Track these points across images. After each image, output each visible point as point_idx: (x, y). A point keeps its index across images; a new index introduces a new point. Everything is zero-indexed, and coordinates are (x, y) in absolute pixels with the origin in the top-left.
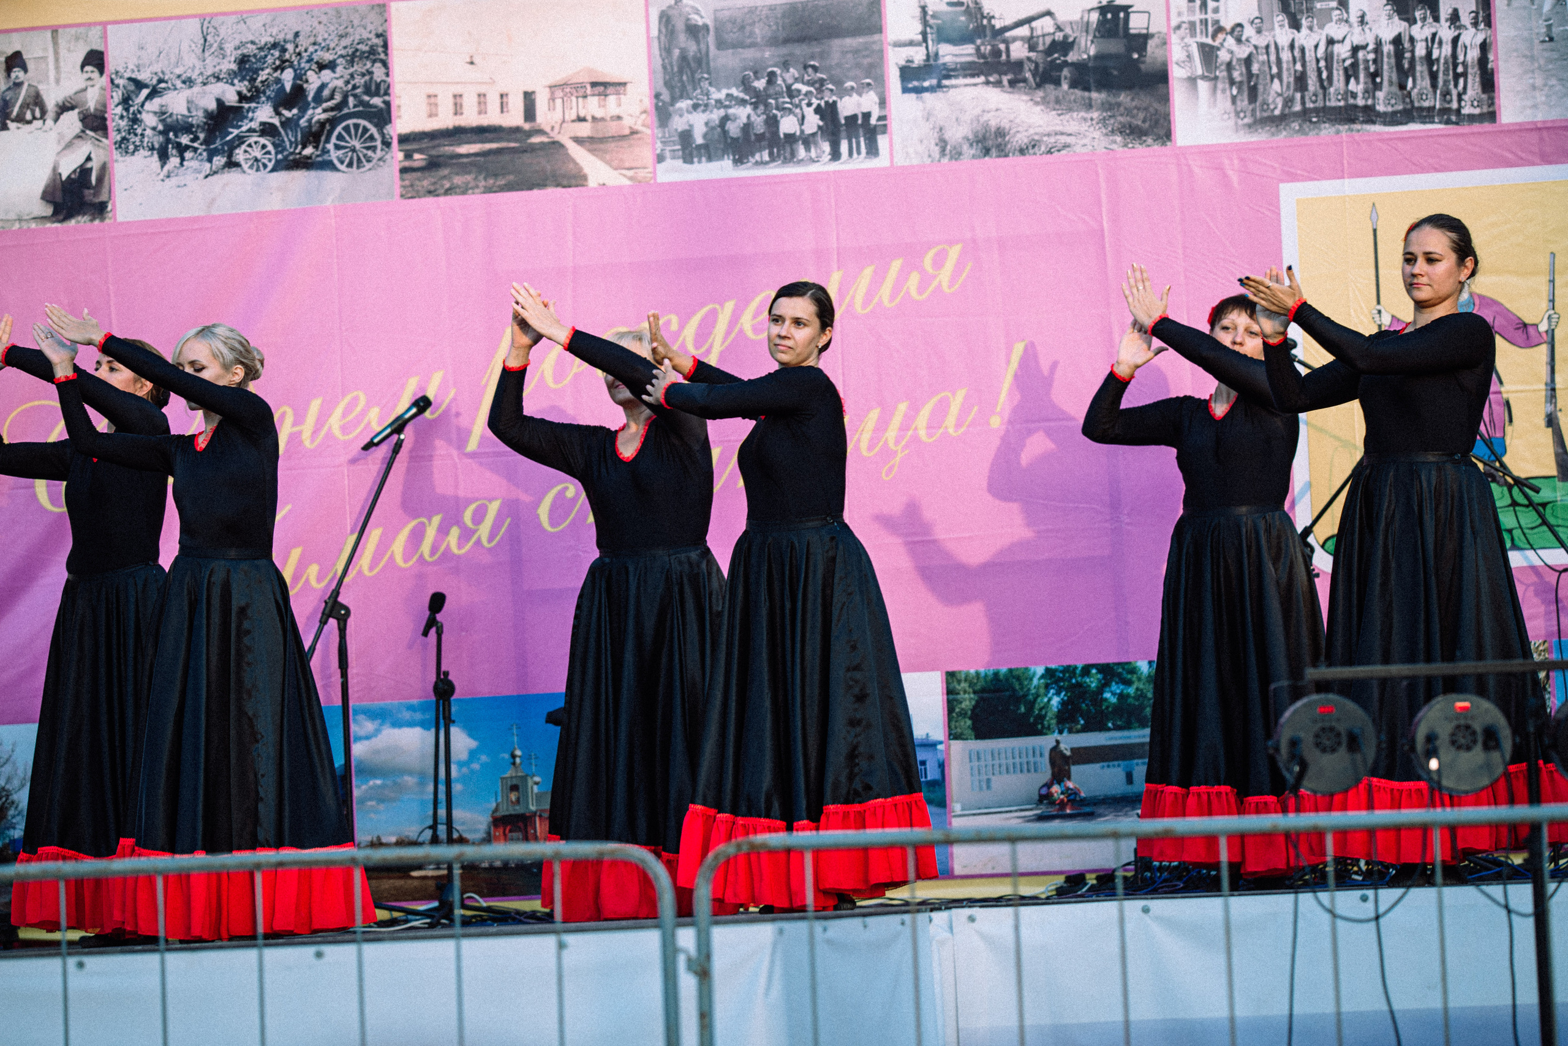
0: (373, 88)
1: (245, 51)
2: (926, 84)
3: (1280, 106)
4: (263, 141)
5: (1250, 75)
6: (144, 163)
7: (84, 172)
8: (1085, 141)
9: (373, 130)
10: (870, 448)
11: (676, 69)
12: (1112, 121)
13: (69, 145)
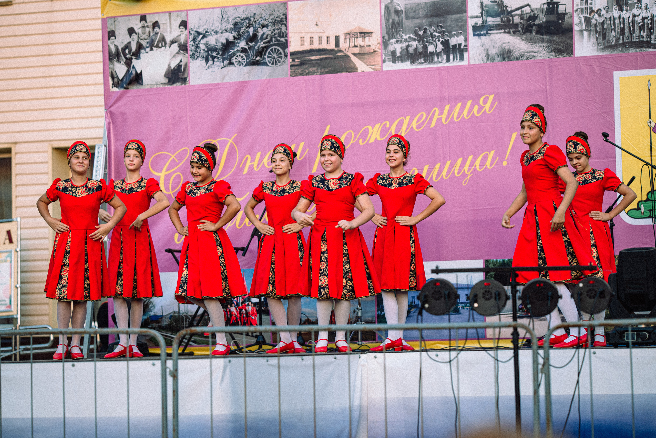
0: (281, 34)
1: (236, 21)
2: (482, 33)
3: (614, 41)
4: (242, 54)
5: (603, 29)
6: (200, 62)
7: (179, 66)
8: (541, 55)
9: (281, 51)
10: (458, 173)
11: (390, 27)
12: (551, 47)
13: (174, 56)
